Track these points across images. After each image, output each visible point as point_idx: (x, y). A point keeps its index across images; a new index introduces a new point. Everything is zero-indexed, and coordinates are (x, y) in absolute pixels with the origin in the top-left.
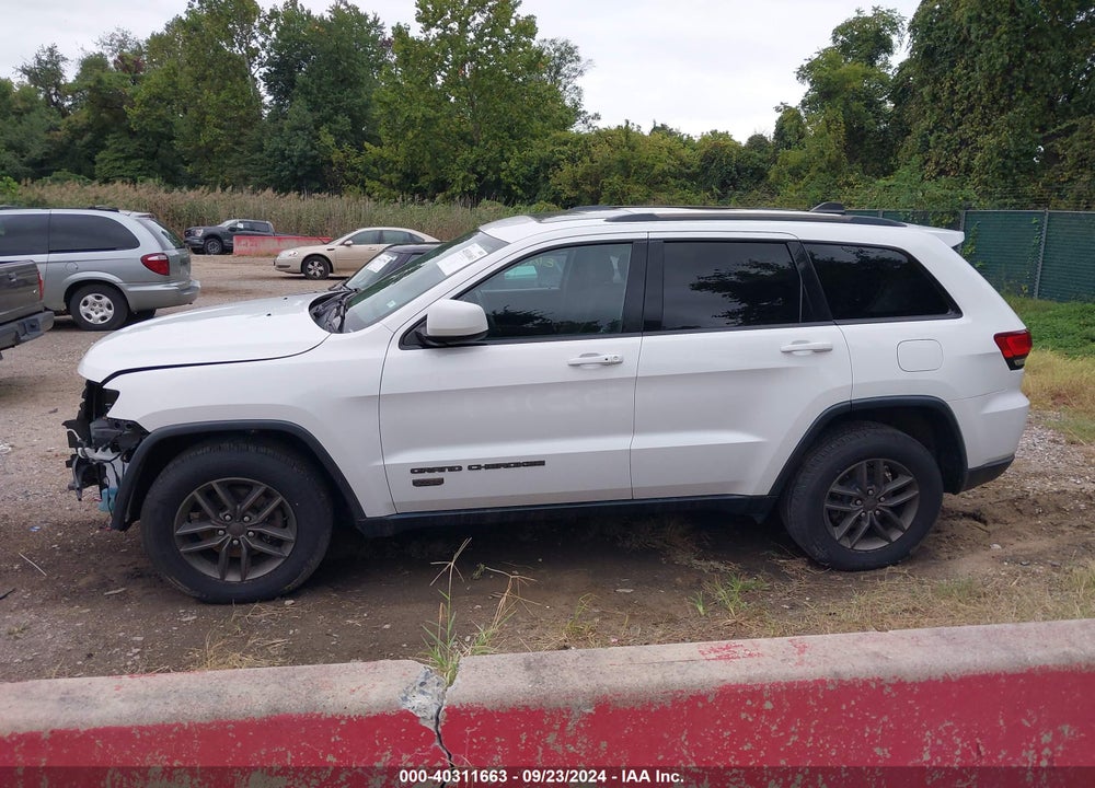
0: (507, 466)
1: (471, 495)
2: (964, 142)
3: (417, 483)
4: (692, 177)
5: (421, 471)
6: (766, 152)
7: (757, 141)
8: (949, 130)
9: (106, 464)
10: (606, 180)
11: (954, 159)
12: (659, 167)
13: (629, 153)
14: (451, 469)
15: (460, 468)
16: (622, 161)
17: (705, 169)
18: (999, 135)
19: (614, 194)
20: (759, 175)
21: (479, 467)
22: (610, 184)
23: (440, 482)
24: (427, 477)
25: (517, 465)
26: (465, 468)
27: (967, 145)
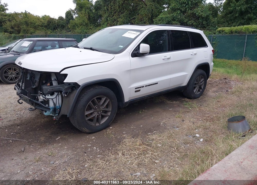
0: (152, 85)
1: (146, 93)
2: (115, 20)
3: (136, 92)
4: (46, 27)
5: (137, 88)
6: (64, 21)
7: (61, 18)
8: (111, 17)
9: (49, 99)
10: (22, 26)
11: (113, 23)
12: (37, 24)
13: (27, 19)
14: (142, 87)
15: (144, 86)
16: (25, 22)
17: (49, 25)
18: (122, 19)
19: (24, 30)
20: (63, 27)
21: (147, 86)
22: (23, 28)
23: (139, 91)
24: (138, 90)
25: (153, 84)
26: (145, 86)
27: (115, 21)
